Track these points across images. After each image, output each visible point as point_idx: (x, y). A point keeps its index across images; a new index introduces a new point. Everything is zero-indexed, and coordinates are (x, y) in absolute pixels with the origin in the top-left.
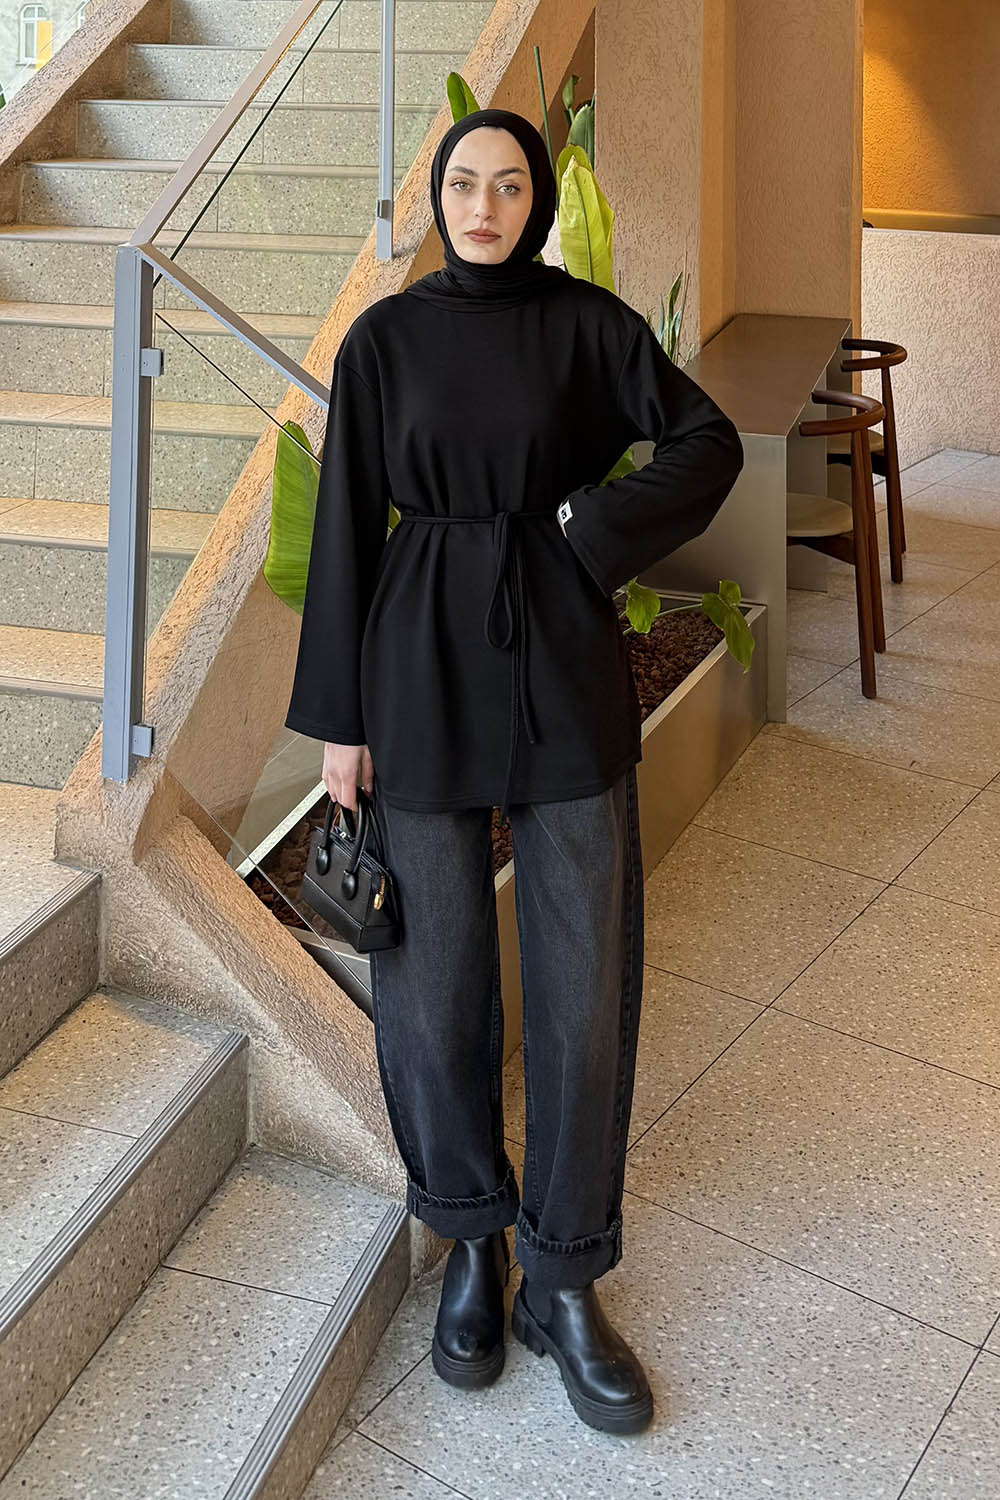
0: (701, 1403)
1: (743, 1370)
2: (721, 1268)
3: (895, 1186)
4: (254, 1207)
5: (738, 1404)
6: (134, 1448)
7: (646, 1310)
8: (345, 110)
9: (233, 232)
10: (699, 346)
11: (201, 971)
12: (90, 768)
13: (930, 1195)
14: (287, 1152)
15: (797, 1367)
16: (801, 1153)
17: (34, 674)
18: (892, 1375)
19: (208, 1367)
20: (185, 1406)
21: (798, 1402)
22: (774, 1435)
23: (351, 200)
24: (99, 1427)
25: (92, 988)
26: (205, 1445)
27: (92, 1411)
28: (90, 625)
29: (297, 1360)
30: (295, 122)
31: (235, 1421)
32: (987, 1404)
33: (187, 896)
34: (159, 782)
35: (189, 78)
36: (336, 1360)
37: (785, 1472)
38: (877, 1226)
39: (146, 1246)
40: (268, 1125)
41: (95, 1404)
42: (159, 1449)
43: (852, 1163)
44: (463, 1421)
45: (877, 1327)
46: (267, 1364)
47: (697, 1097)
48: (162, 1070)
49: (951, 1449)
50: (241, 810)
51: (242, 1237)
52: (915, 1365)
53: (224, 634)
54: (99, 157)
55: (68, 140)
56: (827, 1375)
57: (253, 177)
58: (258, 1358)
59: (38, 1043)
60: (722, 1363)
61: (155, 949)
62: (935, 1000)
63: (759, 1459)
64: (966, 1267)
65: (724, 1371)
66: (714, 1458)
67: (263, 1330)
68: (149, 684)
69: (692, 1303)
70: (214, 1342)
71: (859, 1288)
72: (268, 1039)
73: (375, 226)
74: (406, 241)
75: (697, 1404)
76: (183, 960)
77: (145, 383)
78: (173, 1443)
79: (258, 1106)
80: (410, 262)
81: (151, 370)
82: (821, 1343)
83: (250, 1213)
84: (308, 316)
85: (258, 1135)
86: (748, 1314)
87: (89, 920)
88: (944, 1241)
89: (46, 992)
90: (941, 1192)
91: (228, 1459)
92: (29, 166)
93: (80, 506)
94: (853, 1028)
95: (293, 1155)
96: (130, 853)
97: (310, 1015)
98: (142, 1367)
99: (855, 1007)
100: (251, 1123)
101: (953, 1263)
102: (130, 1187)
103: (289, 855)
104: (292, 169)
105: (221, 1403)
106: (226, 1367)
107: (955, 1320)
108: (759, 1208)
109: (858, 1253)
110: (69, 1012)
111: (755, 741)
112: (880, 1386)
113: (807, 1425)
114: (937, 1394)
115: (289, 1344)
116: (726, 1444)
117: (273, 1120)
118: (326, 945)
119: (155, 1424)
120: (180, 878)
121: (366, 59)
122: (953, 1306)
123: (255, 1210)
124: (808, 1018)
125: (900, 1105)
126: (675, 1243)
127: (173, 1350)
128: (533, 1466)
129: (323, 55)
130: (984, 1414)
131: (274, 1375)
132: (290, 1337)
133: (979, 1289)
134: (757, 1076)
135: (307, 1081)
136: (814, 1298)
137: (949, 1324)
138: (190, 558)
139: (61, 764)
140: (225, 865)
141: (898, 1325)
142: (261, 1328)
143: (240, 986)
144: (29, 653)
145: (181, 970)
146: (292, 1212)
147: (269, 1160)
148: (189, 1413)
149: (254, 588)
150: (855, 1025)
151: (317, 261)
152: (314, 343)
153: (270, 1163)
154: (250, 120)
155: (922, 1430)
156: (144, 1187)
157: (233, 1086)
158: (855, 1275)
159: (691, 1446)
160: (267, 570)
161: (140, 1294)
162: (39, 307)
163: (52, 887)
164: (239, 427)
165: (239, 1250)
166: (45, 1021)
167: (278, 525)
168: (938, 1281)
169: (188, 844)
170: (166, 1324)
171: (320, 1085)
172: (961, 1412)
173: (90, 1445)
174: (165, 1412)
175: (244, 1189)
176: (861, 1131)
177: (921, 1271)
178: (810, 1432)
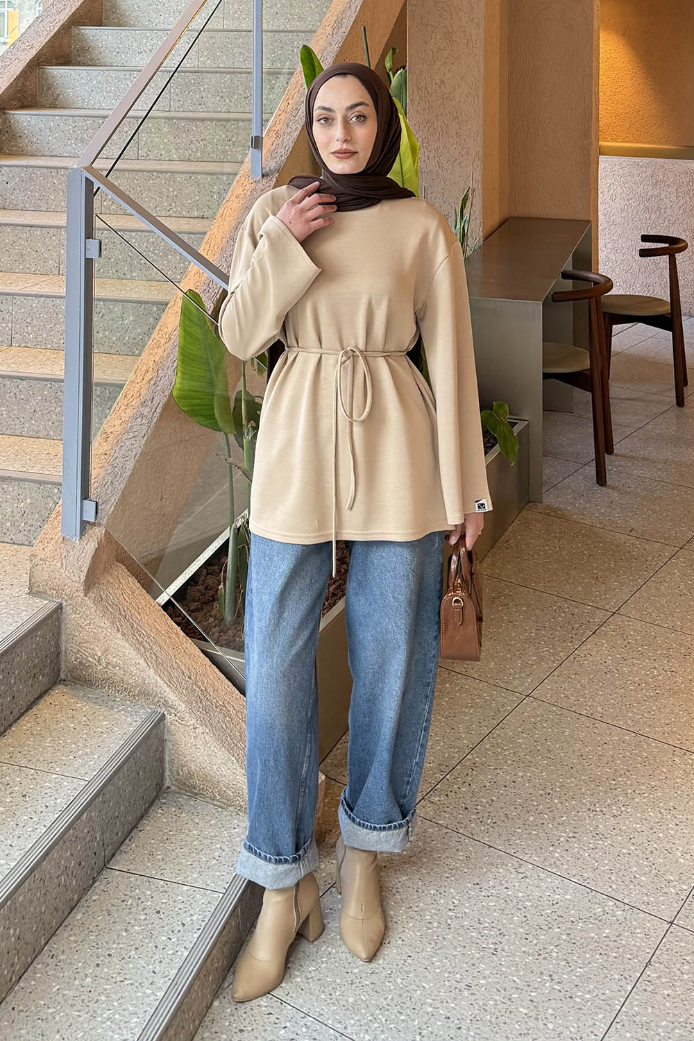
0: (478, 958)
1: (507, 937)
2: (493, 870)
3: (615, 816)
4: (169, 829)
5: (503, 959)
6: (88, 986)
7: (441, 898)
8: (228, 73)
9: (150, 159)
10: (482, 240)
11: (132, 669)
12: (54, 530)
13: (639, 822)
14: (192, 792)
15: (544, 935)
16: (549, 794)
17: (13, 467)
18: (610, 941)
19: (138, 933)
20: (123, 959)
21: (544, 959)
22: (528, 980)
23: (232, 136)
24: (64, 973)
25: (55, 680)
26: (137, 984)
27: (60, 962)
28: (52, 433)
29: (200, 929)
30: (192, 81)
31: (158, 968)
32: (674, 960)
33: (121, 618)
34: (101, 540)
35: (117, 50)
36: (226, 929)
37: (535, 1004)
38: (601, 842)
39: (95, 853)
40: (179, 774)
41: (62, 957)
42: (106, 987)
43: (585, 801)
44: (314, 971)
45: (600, 909)
46: (179, 931)
47: (478, 757)
48: (105, 736)
49: (650, 989)
50: (159, 560)
51: (161, 849)
52: (627, 934)
53: (145, 438)
54: (54, 106)
55: (31, 95)
56: (565, 940)
57: (164, 120)
58: (173, 927)
59: (19, 718)
60: (493, 933)
61: (99, 654)
62: (644, 692)
63: (517, 996)
64: (663, 869)
65: (494, 938)
66: (486, 995)
67: (176, 909)
68: (94, 473)
69: (473, 893)
70: (143, 917)
71: (588, 883)
72: (178, 715)
73: (250, 154)
74: (272, 165)
75: (475, 959)
76: (119, 661)
77: (89, 263)
78: (115, 983)
79: (172, 761)
80: (274, 179)
81: (93, 254)
82: (561, 919)
83: (167, 833)
84: (203, 218)
85: (172, 780)
86: (512, 901)
87: (53, 634)
88: (647, 852)
89: (24, 683)
90: (646, 820)
91: (153, 993)
92: (5, 114)
93: (44, 351)
94: (586, 710)
95: (196, 794)
96: (82, 588)
97: (207, 699)
98: (94, 934)
99: (588, 696)
100: (167, 773)
101: (653, 867)
102: (83, 813)
103: (193, 592)
104: (191, 115)
105: (147, 957)
106: (151, 933)
107: (654, 904)
108: (520, 831)
109: (588, 860)
110: (40, 697)
111: (520, 515)
112: (601, 947)
113: (551, 973)
114: (641, 953)
115: (194, 918)
116: (495, 986)
117: (182, 770)
118: (219, 652)
119: (103, 970)
120: (116, 605)
121: (243, 36)
122: (653, 895)
123: (170, 831)
124: (556, 704)
125: (619, 762)
126: (461, 854)
127: (114, 923)
128: (363, 1000)
129: (212, 34)
130: (673, 966)
131: (184, 938)
132: (195, 914)
133: (672, 884)
134: (519, 743)
135: (206, 743)
136: (557, 890)
137: (650, 907)
138: (121, 386)
139: (33, 529)
140: (148, 597)
141: (615, 909)
142: (175, 908)
143: (158, 679)
144: (9, 453)
145: (118, 668)
146: (195, 832)
147: (179, 798)
148: (126, 963)
149: (166, 408)
150: (588, 708)
151: (209, 179)
152: (207, 237)
153: (181, 800)
154: (160, 81)
155: (630, 976)
156: (93, 814)
157: (154, 747)
158: (586, 875)
159: (470, 987)
160: (175, 393)
161: (91, 886)
162: (13, 213)
163: (27, 613)
164: (156, 296)
165: (159, 857)
166: (23, 703)
167: (183, 361)
168: (643, 878)
169: (122, 581)
170: (109, 905)
171: (215, 747)
172: (657, 965)
173: (58, 984)
174: (109, 963)
175: (161, 818)
176: (592, 779)
177: (631, 872)
178: (553, 978)
